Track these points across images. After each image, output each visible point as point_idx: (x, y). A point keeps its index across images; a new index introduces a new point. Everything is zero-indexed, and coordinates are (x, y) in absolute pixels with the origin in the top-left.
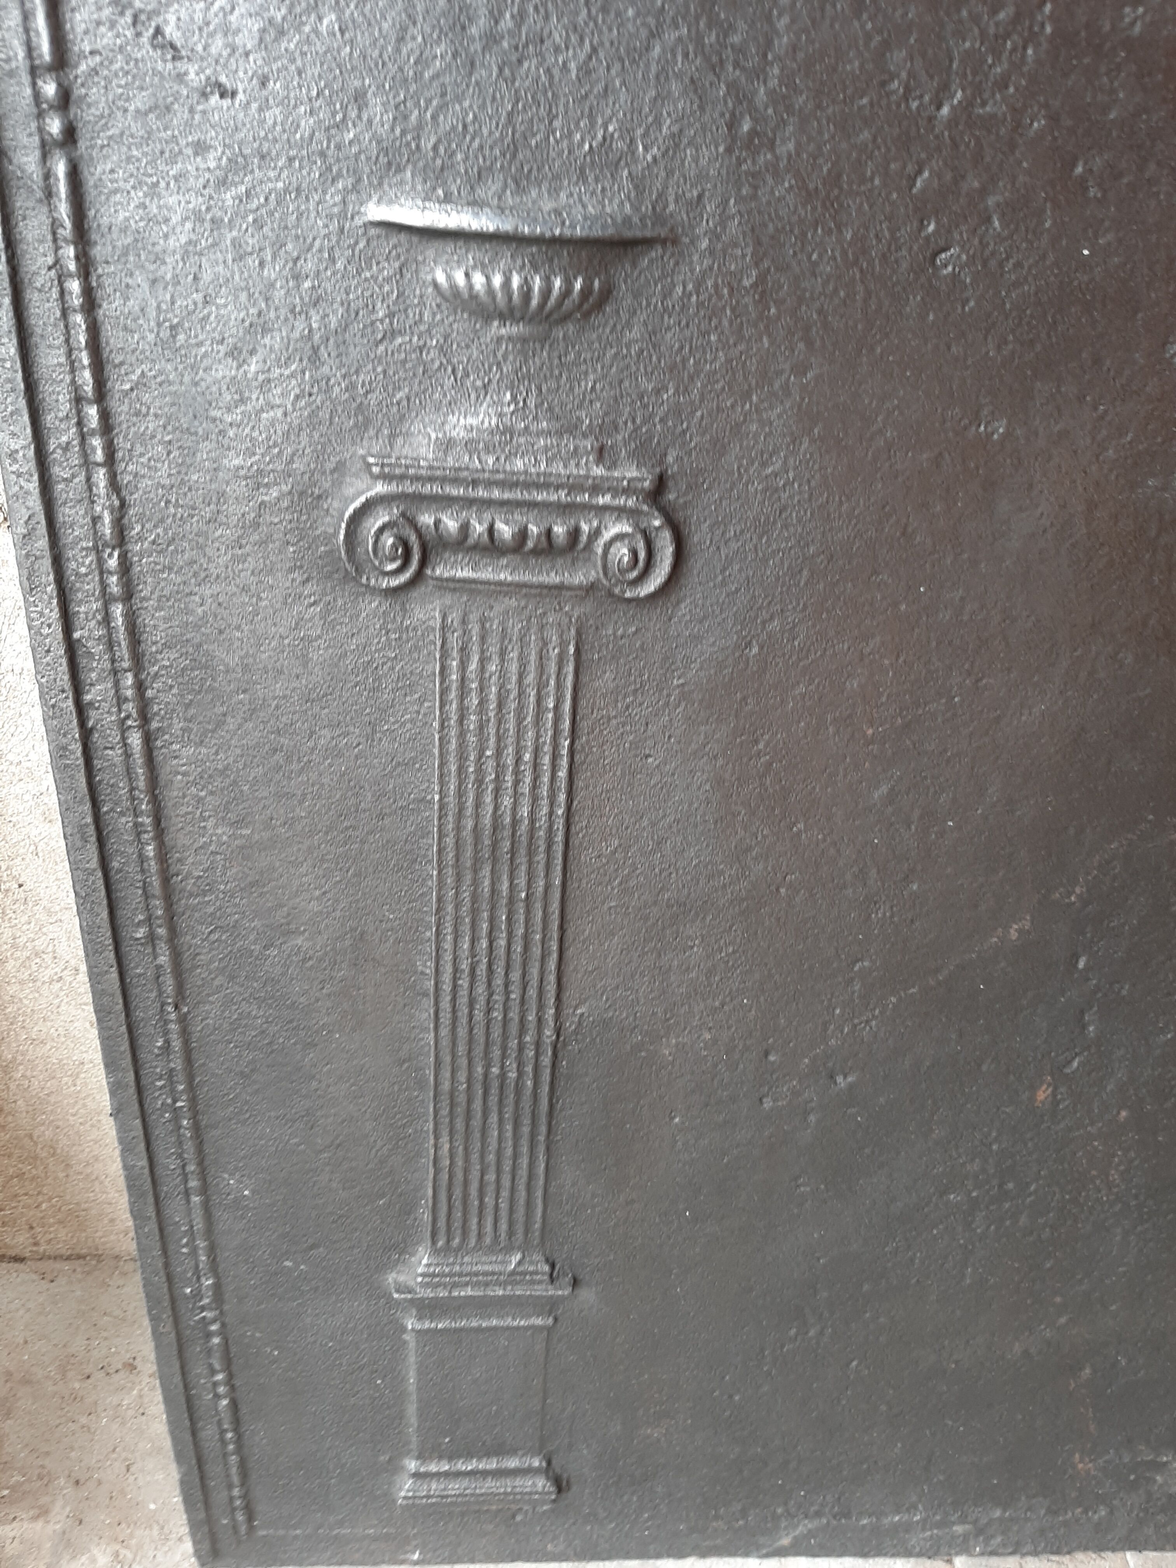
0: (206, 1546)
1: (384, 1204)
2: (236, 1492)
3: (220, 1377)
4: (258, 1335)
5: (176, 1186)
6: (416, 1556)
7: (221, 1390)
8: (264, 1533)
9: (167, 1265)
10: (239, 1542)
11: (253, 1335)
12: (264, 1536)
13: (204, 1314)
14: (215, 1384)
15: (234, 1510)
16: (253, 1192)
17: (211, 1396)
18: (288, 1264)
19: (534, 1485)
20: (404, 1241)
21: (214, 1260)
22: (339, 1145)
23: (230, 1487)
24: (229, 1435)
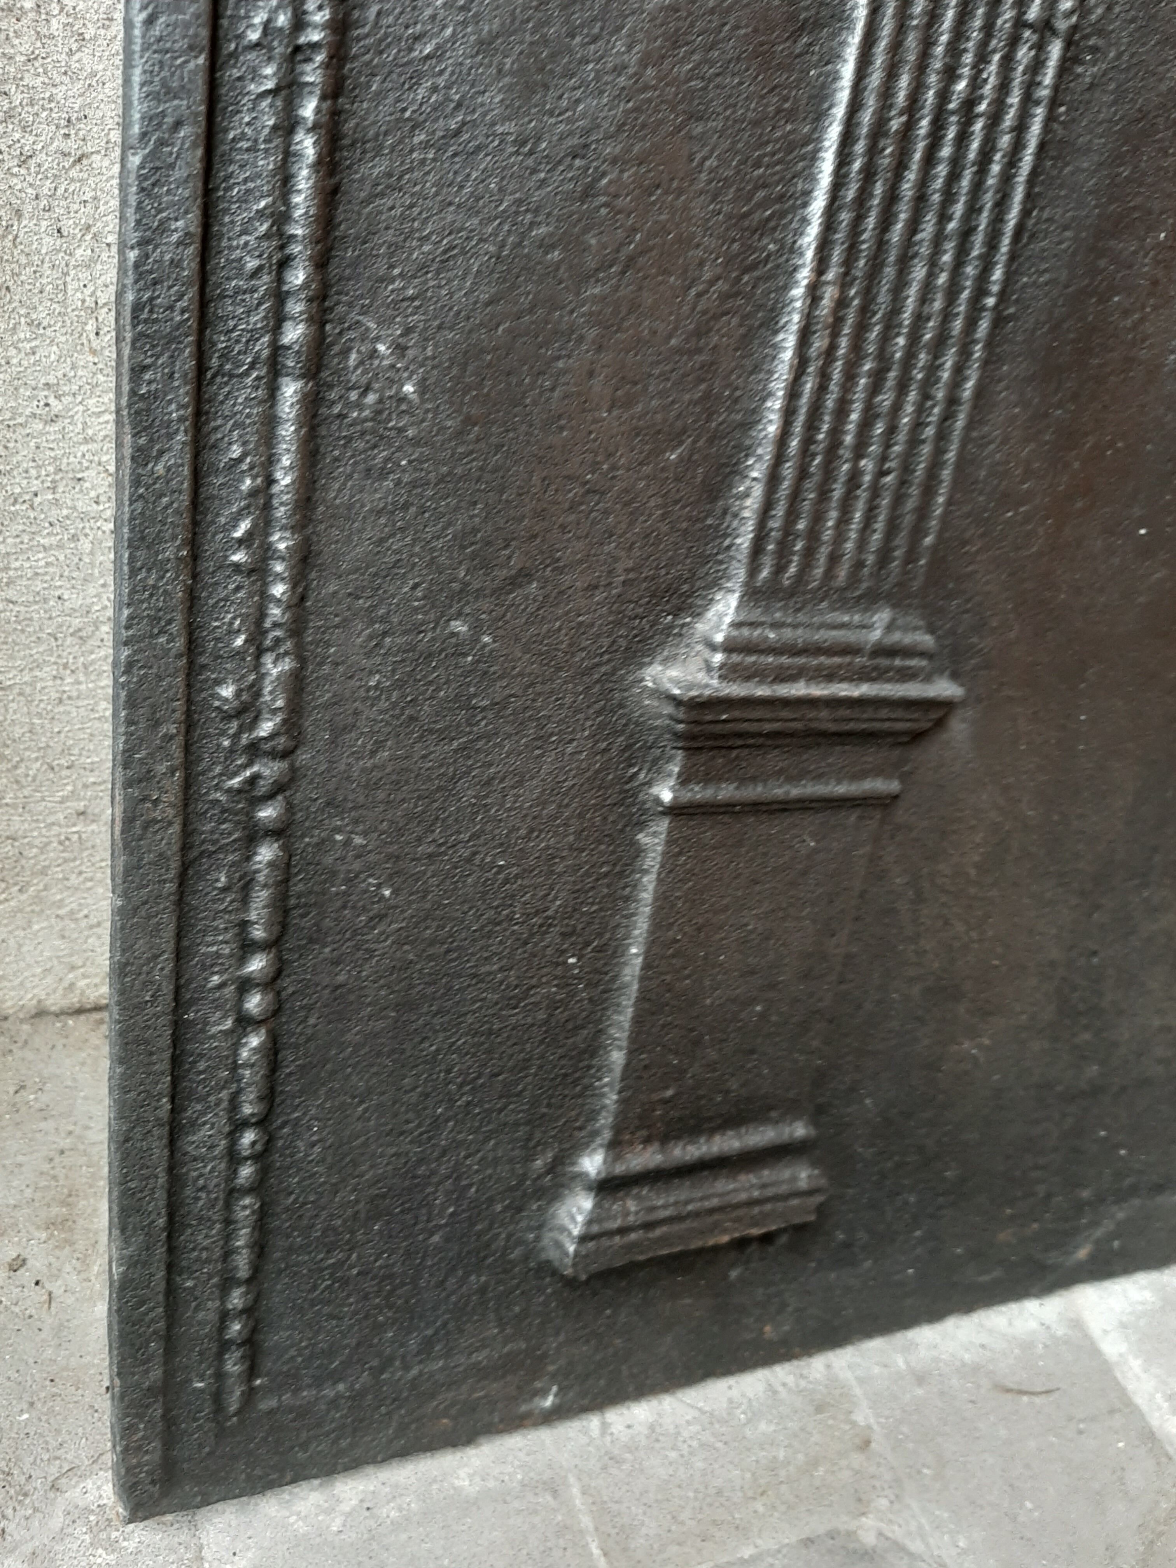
0: (153, 1453)
1: (680, 458)
2: (236, 1299)
3: (257, 964)
4: (358, 840)
5: (253, 336)
6: (549, 1402)
7: (254, 1003)
8: (273, 1403)
9: (192, 600)
10: (221, 1433)
11: (347, 843)
12: (271, 1412)
13: (255, 768)
14: (245, 986)
15: (224, 1346)
16: (422, 388)
17: (228, 1024)
18: (459, 627)
19: (794, 1179)
20: (692, 577)
21: (303, 598)
22: (631, 260)
23: (227, 1283)
24: (248, 1137)
